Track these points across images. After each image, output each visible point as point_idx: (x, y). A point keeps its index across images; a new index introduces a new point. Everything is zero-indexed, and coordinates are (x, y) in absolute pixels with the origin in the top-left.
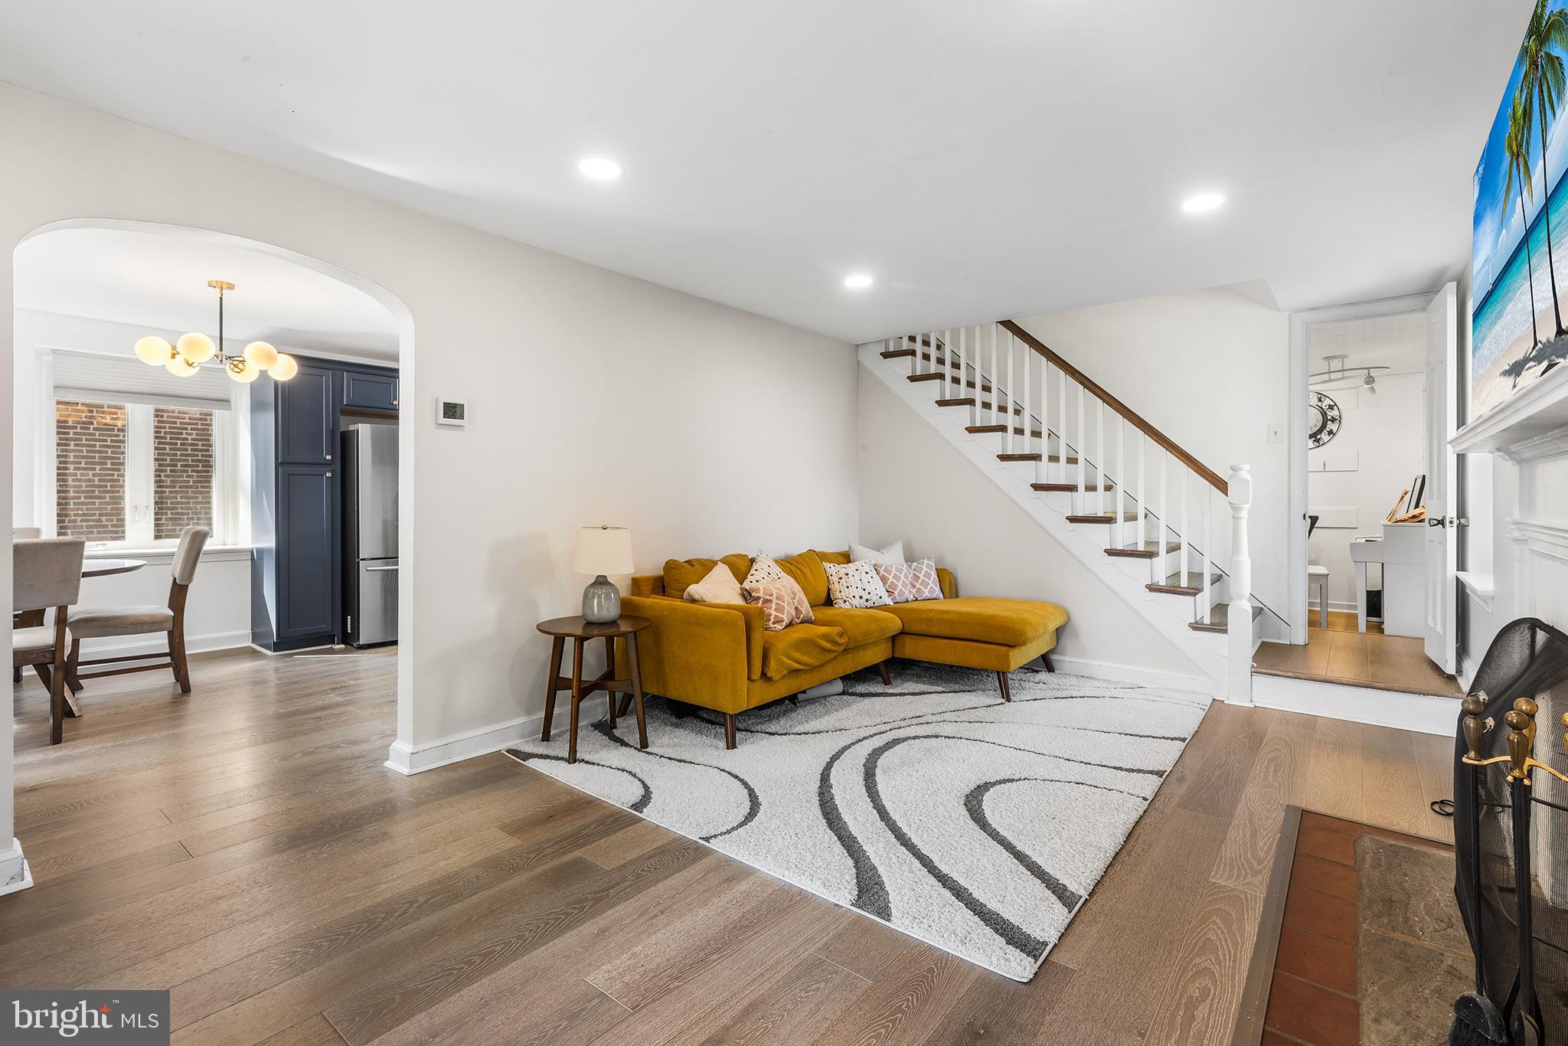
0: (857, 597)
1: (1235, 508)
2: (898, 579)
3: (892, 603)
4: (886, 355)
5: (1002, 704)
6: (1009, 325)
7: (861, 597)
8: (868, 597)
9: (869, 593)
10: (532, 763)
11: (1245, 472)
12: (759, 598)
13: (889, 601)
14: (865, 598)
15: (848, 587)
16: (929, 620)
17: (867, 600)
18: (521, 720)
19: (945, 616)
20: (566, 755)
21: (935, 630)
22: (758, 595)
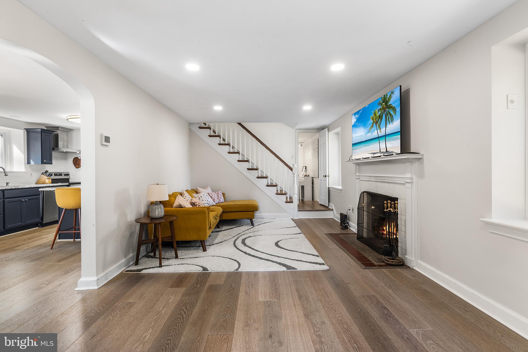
0: (206, 203)
1: (294, 174)
2: (215, 197)
3: (215, 204)
4: (200, 128)
5: (253, 227)
6: (240, 124)
7: (207, 203)
8: (209, 203)
9: (209, 202)
10: (144, 272)
11: (295, 166)
12: (197, 205)
13: (214, 204)
14: (208, 203)
15: (203, 201)
16: (230, 208)
17: (209, 204)
18: (123, 260)
19: (235, 206)
20: (159, 265)
21: (233, 210)
22: (197, 204)
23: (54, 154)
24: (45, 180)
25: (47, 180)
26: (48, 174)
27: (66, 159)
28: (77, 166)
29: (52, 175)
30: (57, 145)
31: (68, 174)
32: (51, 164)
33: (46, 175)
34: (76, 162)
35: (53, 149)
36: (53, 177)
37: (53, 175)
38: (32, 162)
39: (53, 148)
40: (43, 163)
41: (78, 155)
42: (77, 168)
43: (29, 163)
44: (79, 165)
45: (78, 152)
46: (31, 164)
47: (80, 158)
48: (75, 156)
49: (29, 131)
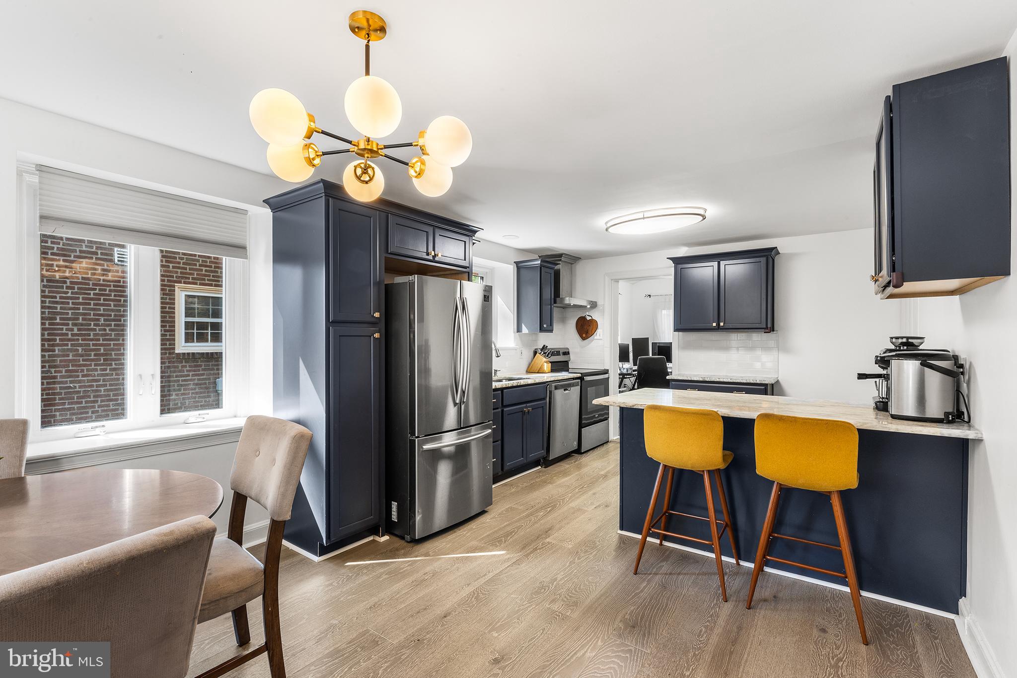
23: (556, 313)
24: (543, 365)
25: (545, 364)
26: (548, 351)
27: (567, 320)
28: (584, 335)
29: (552, 354)
30: (557, 293)
31: (568, 352)
32: (551, 331)
33: (543, 354)
34: (582, 326)
35: (554, 302)
36: (554, 358)
38: (525, 330)
39: (553, 300)
40: (541, 329)
41: (586, 312)
42: (584, 339)
43: (519, 330)
44: (587, 333)
45: (589, 306)
46: (523, 332)
47: (588, 318)
48: (581, 314)
49: (519, 266)
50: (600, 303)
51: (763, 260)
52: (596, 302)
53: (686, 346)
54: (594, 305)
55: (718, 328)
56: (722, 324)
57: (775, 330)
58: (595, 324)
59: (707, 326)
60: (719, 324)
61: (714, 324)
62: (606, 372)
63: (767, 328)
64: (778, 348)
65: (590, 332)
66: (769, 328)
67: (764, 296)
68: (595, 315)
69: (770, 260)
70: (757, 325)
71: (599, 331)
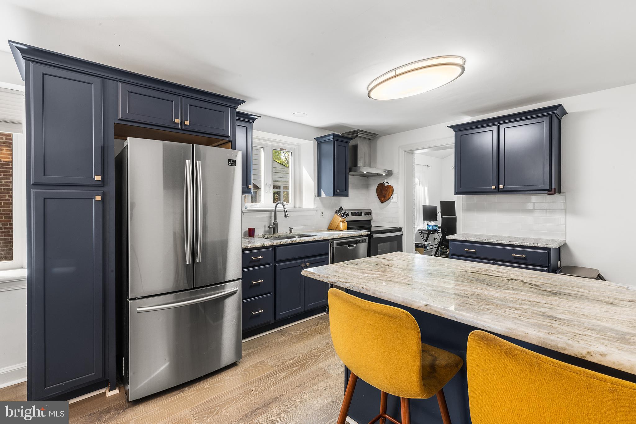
23: (352, 179)
24: (339, 224)
25: (341, 223)
26: (343, 212)
27: (367, 187)
28: (382, 199)
29: (348, 215)
30: (355, 163)
31: (370, 213)
32: (347, 195)
33: (340, 215)
34: (381, 191)
35: (350, 170)
36: (351, 218)
37: (350, 214)
38: (323, 195)
39: (349, 168)
40: (336, 194)
41: (384, 180)
42: (382, 202)
43: (319, 195)
44: (385, 197)
45: (384, 175)
46: (322, 196)
47: (386, 184)
48: (380, 181)
49: (320, 141)
50: (395, 171)
51: (546, 120)
52: (391, 171)
53: (468, 209)
54: (390, 173)
55: (498, 191)
56: (501, 186)
57: (562, 191)
58: (391, 189)
59: (487, 188)
60: (498, 187)
61: (494, 187)
62: (400, 230)
63: (551, 189)
64: (566, 211)
65: (387, 196)
66: (553, 190)
67: (547, 157)
68: (391, 182)
69: (555, 121)
70: (540, 186)
71: (395, 195)
